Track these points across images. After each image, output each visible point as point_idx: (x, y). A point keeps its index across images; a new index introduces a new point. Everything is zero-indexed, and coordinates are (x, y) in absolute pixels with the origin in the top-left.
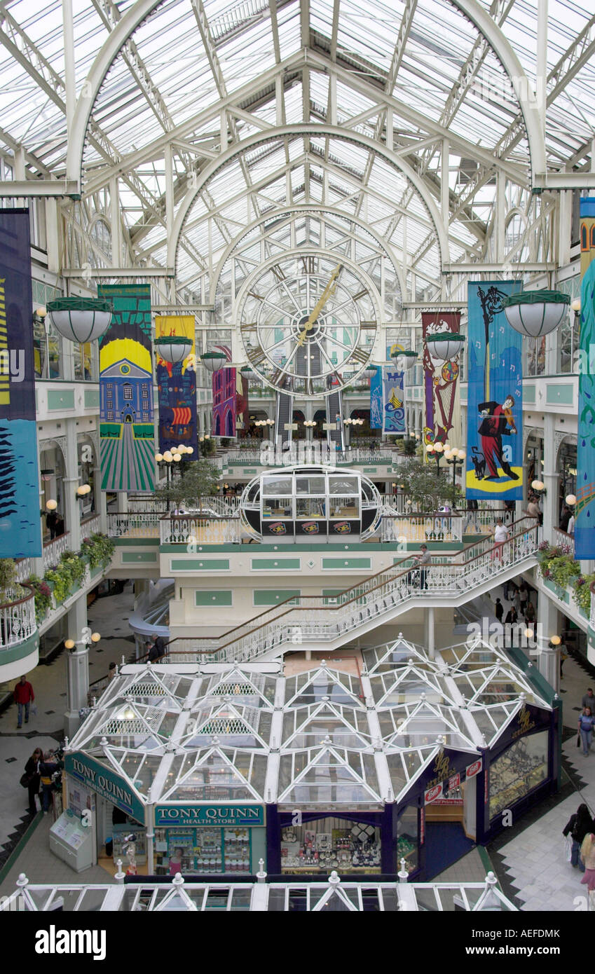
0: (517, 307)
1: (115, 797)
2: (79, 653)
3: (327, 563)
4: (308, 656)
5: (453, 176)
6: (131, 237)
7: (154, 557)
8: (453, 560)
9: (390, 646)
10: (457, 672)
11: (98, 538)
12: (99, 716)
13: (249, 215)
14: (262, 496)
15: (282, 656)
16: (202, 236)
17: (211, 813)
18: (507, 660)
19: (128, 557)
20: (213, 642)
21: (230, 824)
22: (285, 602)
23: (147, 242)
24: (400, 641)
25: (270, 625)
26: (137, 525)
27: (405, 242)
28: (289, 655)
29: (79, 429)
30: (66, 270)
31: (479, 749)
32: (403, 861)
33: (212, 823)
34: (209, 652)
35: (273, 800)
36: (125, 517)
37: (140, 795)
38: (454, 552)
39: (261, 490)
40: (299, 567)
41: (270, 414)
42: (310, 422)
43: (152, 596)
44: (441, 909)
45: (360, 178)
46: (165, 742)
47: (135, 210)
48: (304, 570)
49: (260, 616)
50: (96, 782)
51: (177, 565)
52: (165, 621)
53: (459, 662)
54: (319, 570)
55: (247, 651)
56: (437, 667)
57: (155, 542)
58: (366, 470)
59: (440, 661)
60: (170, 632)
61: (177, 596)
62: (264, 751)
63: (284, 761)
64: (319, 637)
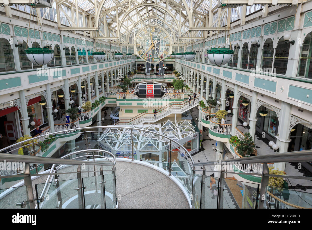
2: (99, 122)
4: (149, 124)
6: (109, 24)
7: (115, 102)
8: (182, 103)
9: (167, 121)
10: (180, 127)
11: (103, 97)
12: (104, 135)
14: (139, 89)
15: (143, 124)
18: (191, 125)
19: (109, 102)
20: (129, 120)
22: (144, 112)
23: (113, 26)
24: (169, 120)
25: (141, 117)
26: (111, 94)
28: (145, 123)
29: (98, 73)
30: (94, 37)
34: (128, 123)
36: (109, 93)
37: (113, 149)
39: (139, 87)
41: (145, 65)
42: (155, 68)
43: (115, 110)
46: (117, 139)
49: (139, 115)
50: (104, 147)
51: (120, 104)
52: (118, 116)
53: (181, 125)
55: (136, 123)
56: (176, 126)
57: (116, 98)
58: (168, 80)
59: (177, 125)
60: (119, 118)
61: (121, 111)
62: (138, 141)
63: (141, 143)
64: (151, 120)
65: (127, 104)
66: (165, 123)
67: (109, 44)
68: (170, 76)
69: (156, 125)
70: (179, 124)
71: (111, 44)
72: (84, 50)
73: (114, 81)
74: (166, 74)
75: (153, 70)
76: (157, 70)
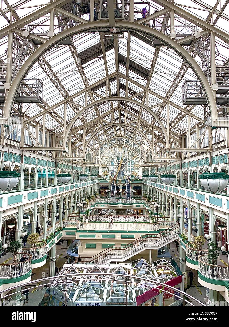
2: (53, 261)
3: (123, 236)
4: (117, 263)
7: (74, 234)
8: (157, 236)
9: (139, 260)
10: (157, 268)
11: (60, 227)
15: (109, 263)
18: (171, 265)
19: (67, 233)
20: (90, 258)
22: (111, 247)
23: (77, 145)
25: (106, 254)
26: (70, 224)
29: (57, 198)
34: (90, 263)
35: (105, 302)
36: (67, 222)
37: (70, 300)
38: (157, 234)
41: (109, 188)
42: (121, 191)
46: (77, 286)
48: (116, 238)
49: (104, 251)
51: (81, 236)
52: (77, 252)
53: (158, 265)
54: (120, 238)
56: (152, 267)
57: (76, 229)
58: (137, 206)
59: (153, 265)
62: (103, 289)
63: (108, 291)
64: (120, 258)
66: (137, 262)
67: (71, 164)
68: (139, 201)
69: (126, 264)
70: (155, 264)
71: (74, 165)
72: (44, 172)
73: (73, 207)
74: (135, 198)
75: (118, 193)
76: (123, 194)
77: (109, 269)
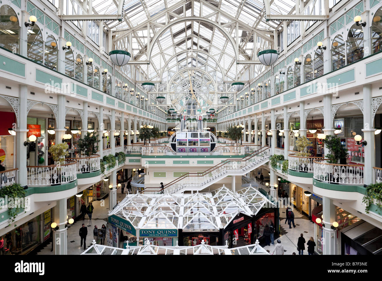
0: (262, 55)
1: (126, 228)
2: (113, 190)
3: (199, 162)
4: (192, 192)
5: (240, 39)
7: (139, 161)
9: (220, 189)
11: (121, 153)
13: (173, 53)
15: (183, 192)
16: (158, 61)
17: (159, 232)
19: (131, 161)
21: (165, 236)
24: (224, 187)
27: (224, 66)
28: (186, 192)
29: (116, 115)
31: (251, 215)
32: (227, 241)
33: (159, 236)
35: (181, 228)
37: (135, 227)
38: (242, 158)
40: (189, 163)
44: (240, 254)
45: (209, 41)
46: (143, 213)
47: (137, 49)
48: (191, 165)
50: (119, 224)
52: (143, 183)
53: (244, 193)
54: (196, 165)
59: (237, 193)
60: (145, 186)
61: (147, 174)
62: (177, 216)
63: (185, 218)
64: (196, 187)
65: (158, 162)
66: (217, 191)
69: (203, 194)
70: (240, 192)
77: (183, 198)
